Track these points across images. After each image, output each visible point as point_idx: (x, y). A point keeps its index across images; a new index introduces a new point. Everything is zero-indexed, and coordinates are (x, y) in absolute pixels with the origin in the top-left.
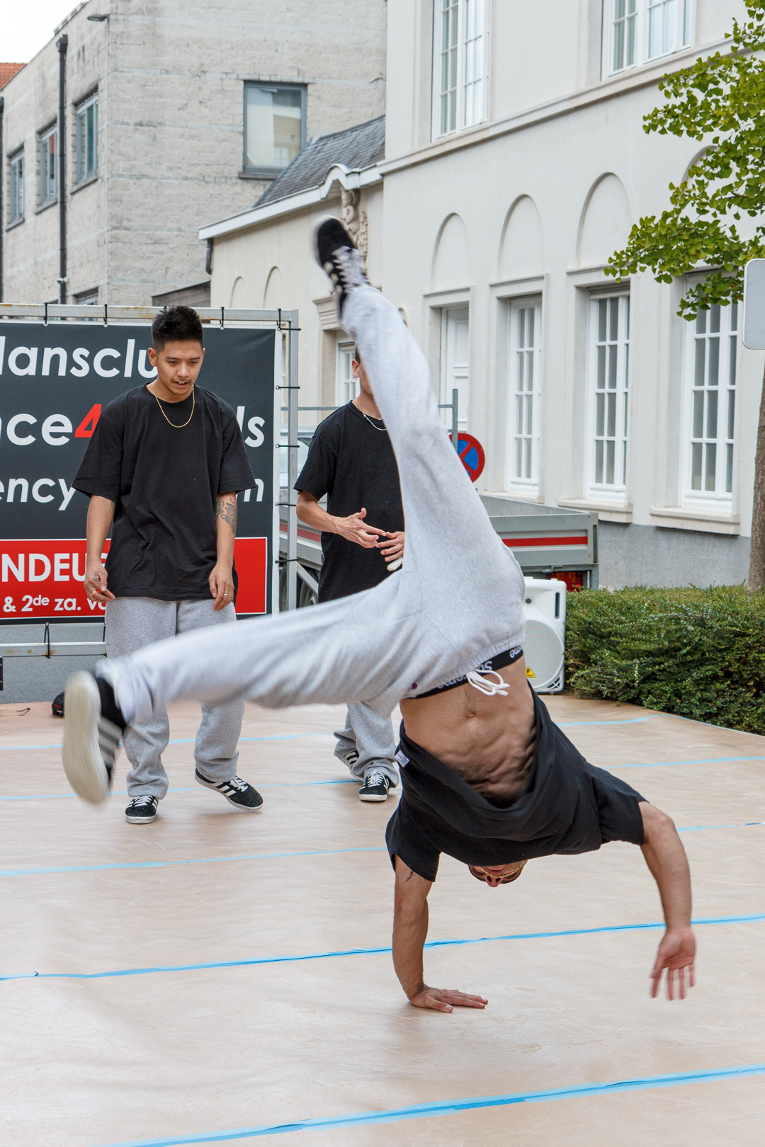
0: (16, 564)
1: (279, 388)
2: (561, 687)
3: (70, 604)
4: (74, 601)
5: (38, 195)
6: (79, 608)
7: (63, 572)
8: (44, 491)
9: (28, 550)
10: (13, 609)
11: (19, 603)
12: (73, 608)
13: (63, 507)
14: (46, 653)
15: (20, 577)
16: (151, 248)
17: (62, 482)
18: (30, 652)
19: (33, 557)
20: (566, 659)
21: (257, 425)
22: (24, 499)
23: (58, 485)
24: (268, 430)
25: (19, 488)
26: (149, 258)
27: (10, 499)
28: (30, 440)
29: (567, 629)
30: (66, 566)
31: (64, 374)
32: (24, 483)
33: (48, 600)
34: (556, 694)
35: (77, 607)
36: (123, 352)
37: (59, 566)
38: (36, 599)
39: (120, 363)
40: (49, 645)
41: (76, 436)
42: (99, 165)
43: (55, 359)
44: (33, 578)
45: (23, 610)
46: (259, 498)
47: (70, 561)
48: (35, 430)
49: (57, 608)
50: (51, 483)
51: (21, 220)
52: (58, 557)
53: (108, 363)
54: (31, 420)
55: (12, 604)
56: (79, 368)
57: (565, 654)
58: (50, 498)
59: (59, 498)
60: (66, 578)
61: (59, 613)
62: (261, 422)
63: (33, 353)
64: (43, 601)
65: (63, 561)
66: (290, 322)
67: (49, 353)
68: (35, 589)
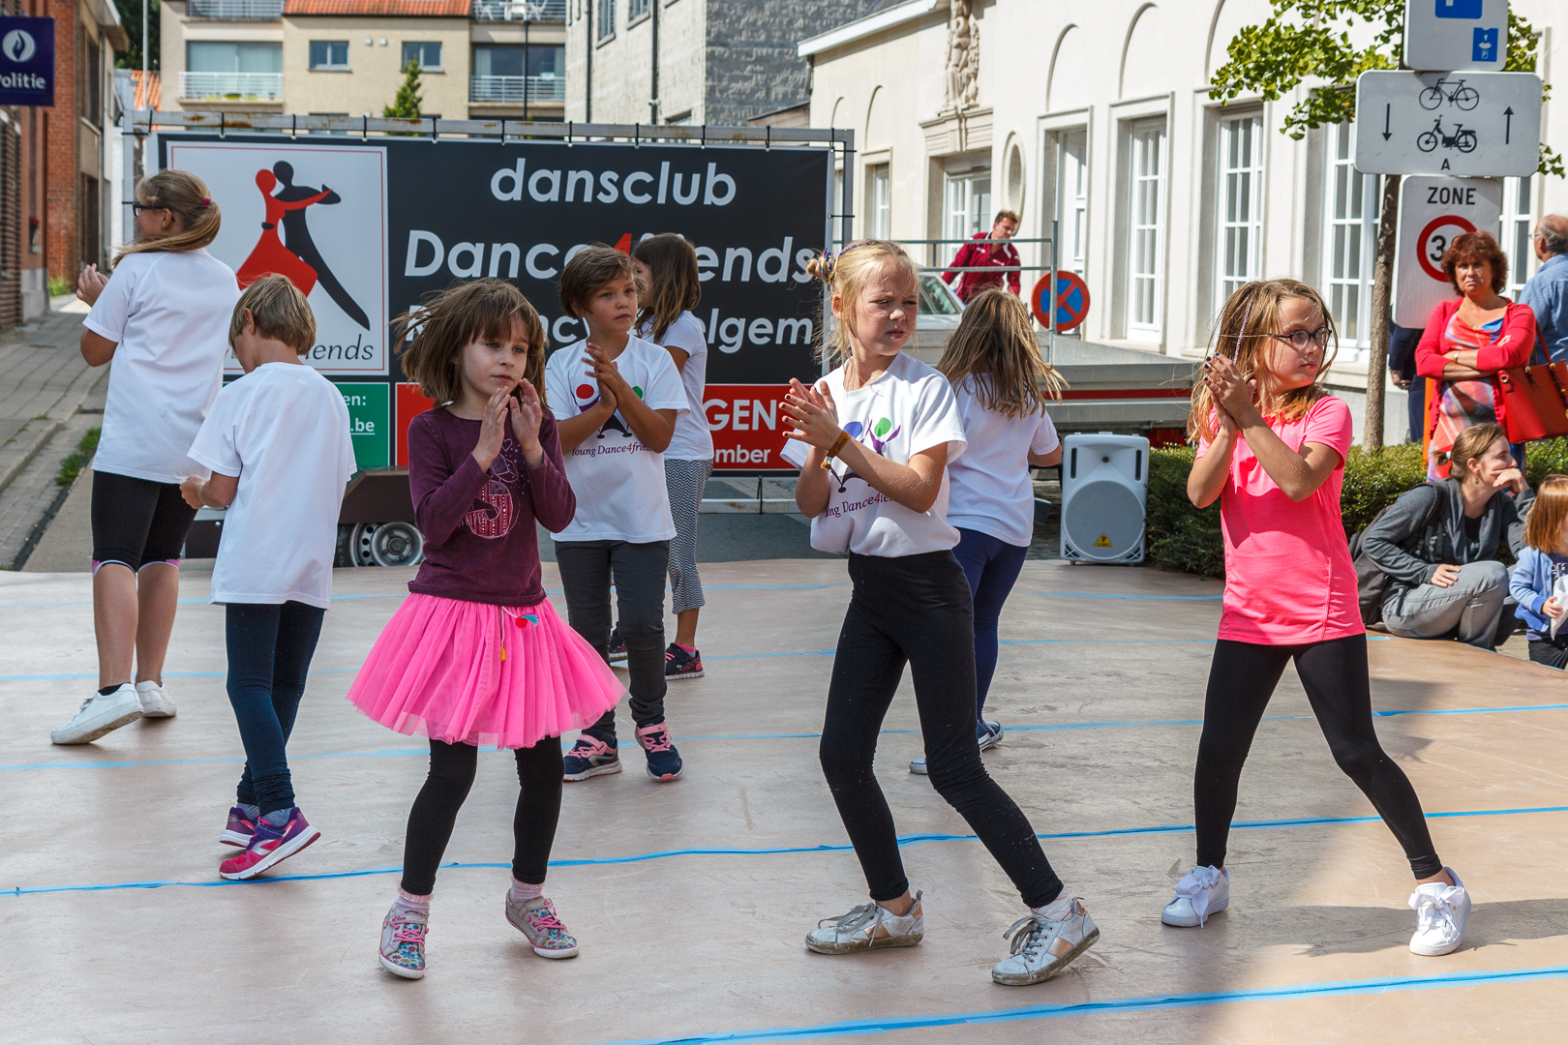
1: (832, 216)
2: (1141, 558)
5: (631, 9)
16: (750, 67)
28: (551, 273)
31: (590, 200)
36: (657, 175)
39: (652, 189)
43: (581, 184)
46: (807, 340)
48: (557, 262)
51: (612, 36)
53: (639, 188)
54: (553, 250)
56: (607, 193)
57: (1146, 520)
63: (555, 177)
66: (845, 143)
67: (573, 177)
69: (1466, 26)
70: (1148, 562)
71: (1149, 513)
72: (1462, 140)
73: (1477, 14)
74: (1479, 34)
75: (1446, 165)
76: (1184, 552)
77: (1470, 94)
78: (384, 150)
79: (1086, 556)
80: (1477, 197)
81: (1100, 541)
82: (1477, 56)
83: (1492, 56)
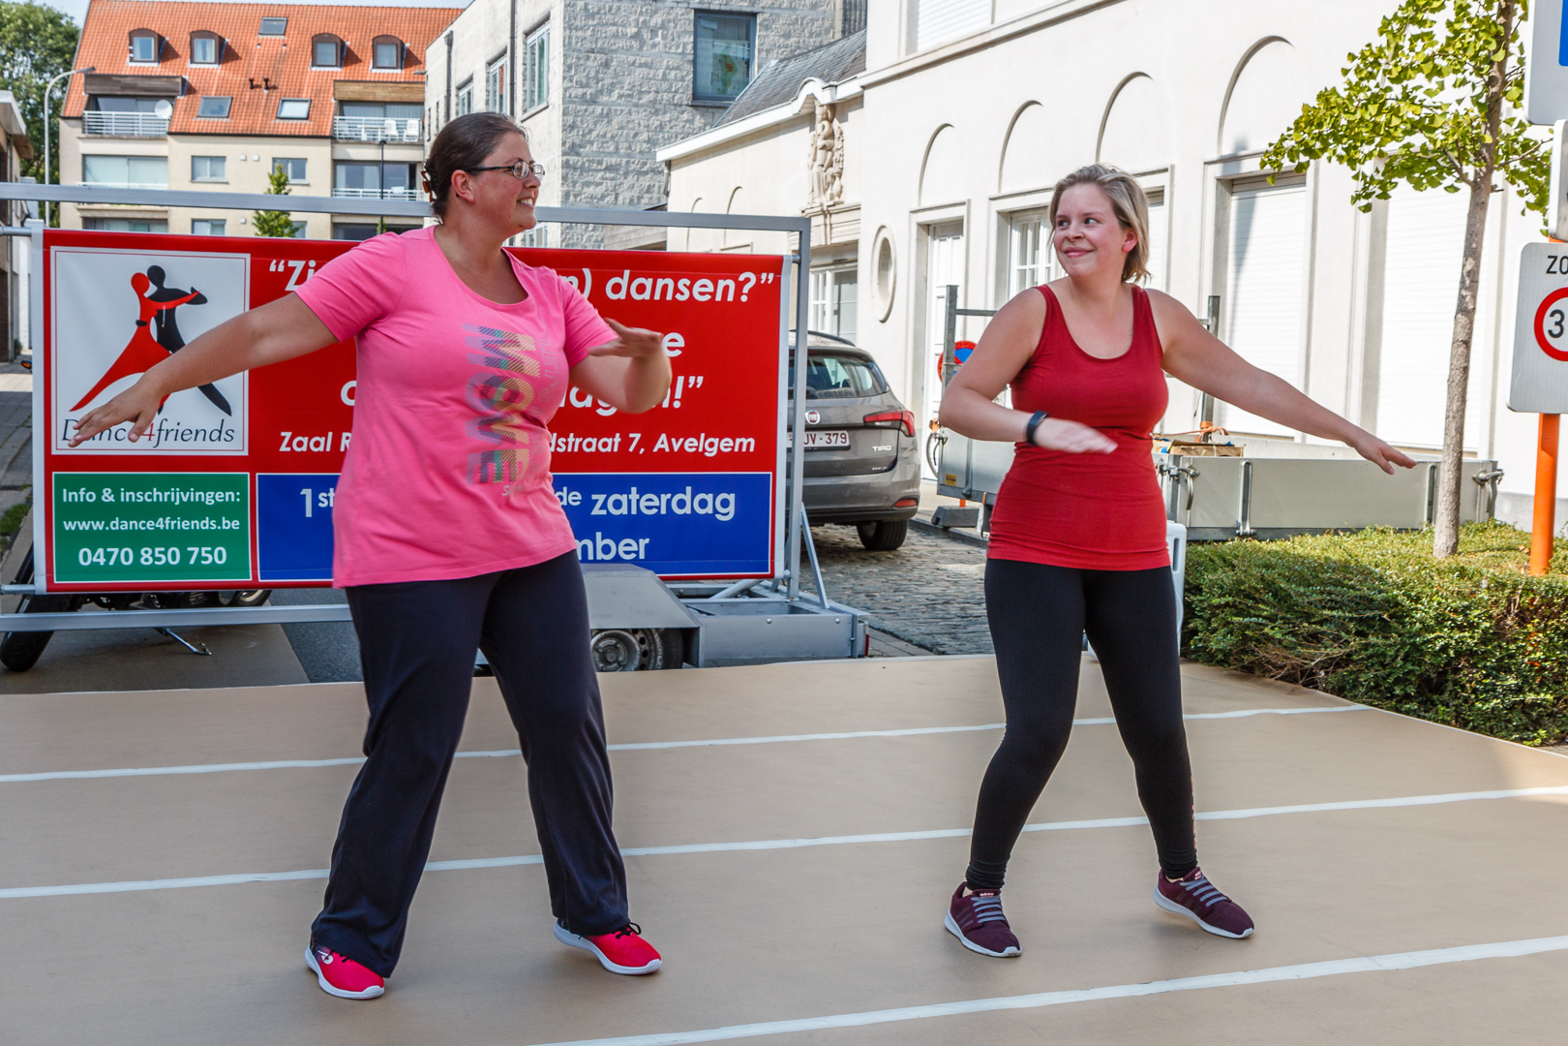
16: (600, 174)
26: (598, 184)
42: (550, 92)
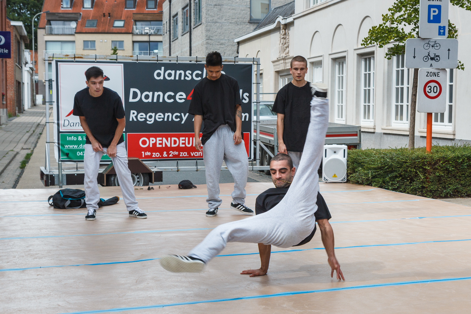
0: (168, 141)
1: (254, 83)
2: (346, 181)
3: (185, 154)
4: (186, 153)
5: (182, 29)
6: (188, 156)
7: (183, 144)
8: (177, 117)
9: (171, 136)
10: (166, 156)
11: (168, 154)
12: (186, 155)
13: (183, 122)
14: (177, 170)
15: (169, 145)
16: (219, 46)
17: (183, 114)
18: (172, 170)
19: (173, 139)
20: (347, 171)
21: (246, 96)
22: (170, 120)
23: (181, 115)
24: (250, 97)
25: (168, 116)
26: (218, 49)
27: (166, 120)
28: (172, 100)
29: (348, 161)
30: (184, 142)
31: (183, 79)
32: (170, 114)
33: (178, 153)
34: (344, 183)
35: (187, 155)
36: (202, 72)
37: (181, 142)
38: (174, 152)
39: (201, 75)
40: (178, 168)
41: (187, 99)
42: (202, 19)
43: (180, 74)
44: (173, 146)
45: (170, 156)
46: (247, 120)
47: (185, 140)
48: (174, 97)
49: (181, 155)
50: (179, 114)
51: (177, 38)
52: (181, 139)
53: (197, 75)
54: (172, 94)
55: (166, 154)
56: (188, 77)
57: (347, 170)
58: (179, 119)
59: (182, 119)
60: (184, 146)
61: (181, 157)
62: (248, 95)
63: (173, 72)
64: (176, 153)
65: (183, 140)
66: (257, 62)
67: (178, 72)
68: (174, 149)
69: (437, 25)
70: (348, 181)
71: (348, 167)
72: (436, 58)
73: (440, 22)
74: (440, 28)
75: (431, 65)
76: (358, 178)
77: (438, 45)
78: (122, 65)
79: (330, 180)
80: (440, 74)
81: (334, 176)
82: (440, 34)
83: (444, 34)
